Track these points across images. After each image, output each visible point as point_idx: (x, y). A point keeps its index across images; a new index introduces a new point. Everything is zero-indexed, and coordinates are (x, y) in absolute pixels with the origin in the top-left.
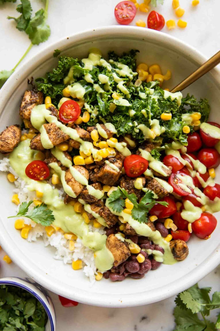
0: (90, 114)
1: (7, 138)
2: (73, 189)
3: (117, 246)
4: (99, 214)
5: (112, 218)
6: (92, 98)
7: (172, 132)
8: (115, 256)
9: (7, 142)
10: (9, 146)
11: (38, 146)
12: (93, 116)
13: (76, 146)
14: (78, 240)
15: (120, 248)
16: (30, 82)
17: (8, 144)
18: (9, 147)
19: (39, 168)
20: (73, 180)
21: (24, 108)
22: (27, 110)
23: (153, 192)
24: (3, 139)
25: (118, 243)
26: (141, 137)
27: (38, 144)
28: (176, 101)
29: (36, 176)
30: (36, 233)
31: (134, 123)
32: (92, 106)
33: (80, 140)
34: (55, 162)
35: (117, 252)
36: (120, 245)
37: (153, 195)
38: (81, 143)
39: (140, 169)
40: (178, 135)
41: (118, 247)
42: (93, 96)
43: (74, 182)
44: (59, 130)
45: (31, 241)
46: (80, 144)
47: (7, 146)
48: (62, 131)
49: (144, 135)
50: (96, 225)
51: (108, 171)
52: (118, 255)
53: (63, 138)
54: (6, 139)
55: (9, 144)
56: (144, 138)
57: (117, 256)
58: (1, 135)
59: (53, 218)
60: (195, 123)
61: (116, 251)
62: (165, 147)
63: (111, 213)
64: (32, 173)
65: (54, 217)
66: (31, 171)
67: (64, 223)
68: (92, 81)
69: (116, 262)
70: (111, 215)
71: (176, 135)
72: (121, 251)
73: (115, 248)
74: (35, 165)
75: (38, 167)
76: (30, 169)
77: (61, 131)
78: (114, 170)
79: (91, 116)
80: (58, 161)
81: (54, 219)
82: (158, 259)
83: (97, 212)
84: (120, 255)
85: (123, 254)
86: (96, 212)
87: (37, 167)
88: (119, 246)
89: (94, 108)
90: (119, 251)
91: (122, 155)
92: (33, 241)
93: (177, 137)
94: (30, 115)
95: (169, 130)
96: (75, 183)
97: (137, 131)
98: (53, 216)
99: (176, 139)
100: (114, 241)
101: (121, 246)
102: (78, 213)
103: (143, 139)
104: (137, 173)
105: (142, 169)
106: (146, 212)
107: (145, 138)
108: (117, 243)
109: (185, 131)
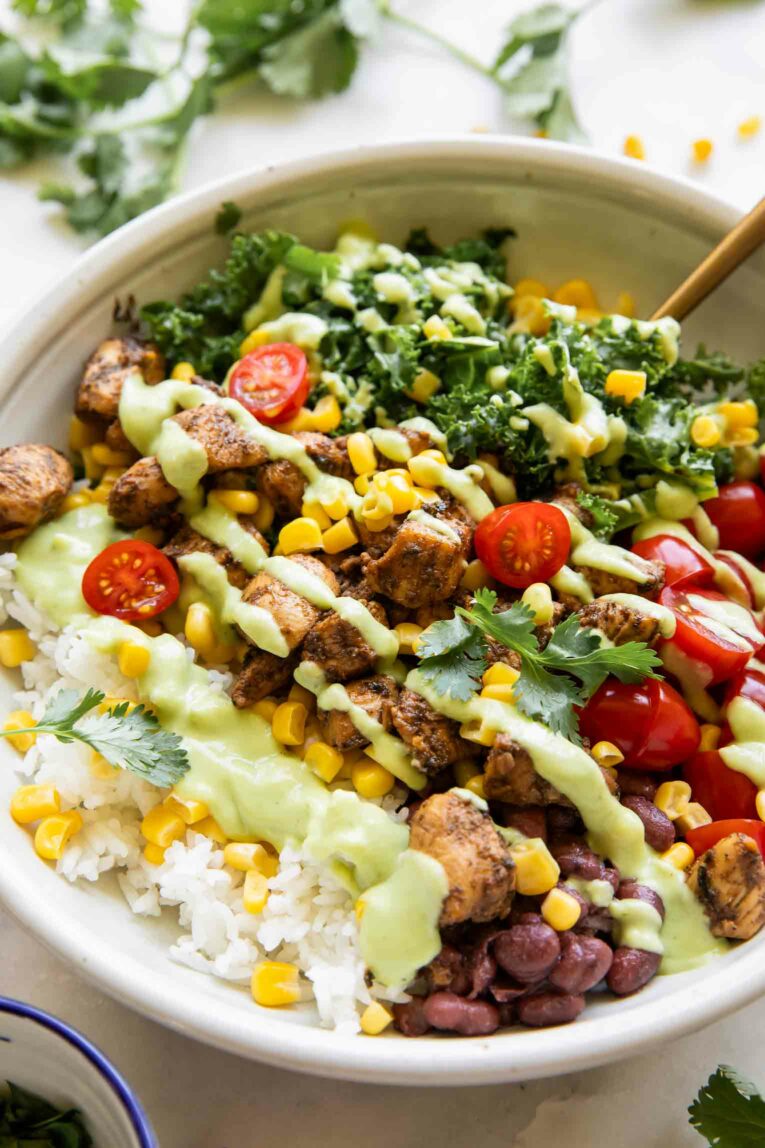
0: (342, 406)
1: (23, 466)
2: (278, 618)
3: (457, 827)
4: (380, 721)
5: (433, 730)
6: (349, 358)
7: (654, 444)
8: (450, 869)
9: (23, 479)
10: (28, 493)
11: (142, 488)
12: (354, 411)
13: (289, 488)
14: (285, 855)
15: (470, 834)
16: (122, 313)
17: (24, 485)
18: (27, 497)
19: (139, 567)
20: (277, 588)
21: (98, 378)
22: (108, 381)
23: (595, 632)
24: (8, 467)
25: (461, 813)
26: (537, 450)
27: (142, 479)
28: (656, 337)
29: (125, 600)
30: (99, 846)
31: (510, 396)
32: (350, 380)
33: (308, 465)
34: (203, 550)
35: (461, 850)
36: (472, 823)
37: (596, 641)
38: (310, 478)
39: (539, 554)
40: (676, 452)
41: (463, 831)
42: (354, 350)
43: (283, 593)
44: (229, 421)
45: (73, 878)
46: (304, 480)
47: (22, 492)
48: (242, 428)
49: (548, 439)
50: (367, 779)
51: (415, 536)
52: (464, 863)
53: (245, 447)
54: (19, 467)
55: (28, 483)
56: (547, 452)
57: (459, 865)
58: (2, 454)
59: (181, 762)
60: (737, 436)
61: (456, 845)
62: (633, 504)
63: (432, 710)
64: (108, 591)
65: (186, 757)
66: (104, 583)
67: (227, 786)
68: (352, 301)
69: (454, 894)
70: (430, 716)
71: (667, 452)
72: (478, 846)
73: (450, 838)
74: (125, 557)
75: (138, 563)
76: (103, 575)
77: (238, 426)
78: (442, 534)
79: (347, 411)
80: (215, 548)
81: (188, 768)
82: (641, 937)
83: (372, 713)
84: (471, 864)
85: (485, 858)
86: (370, 713)
87: (131, 563)
88: (468, 826)
89: (357, 386)
90: (468, 846)
91: (468, 512)
92: (82, 882)
93: (675, 459)
94: (117, 395)
95: (642, 437)
96: (286, 595)
97: (523, 424)
98: (183, 753)
99: (668, 468)
100: (445, 811)
101: (474, 827)
102: (289, 750)
103: (545, 459)
104: (527, 566)
105: (548, 552)
106: (572, 701)
107: (552, 454)
108: (458, 814)
109: (701, 436)
